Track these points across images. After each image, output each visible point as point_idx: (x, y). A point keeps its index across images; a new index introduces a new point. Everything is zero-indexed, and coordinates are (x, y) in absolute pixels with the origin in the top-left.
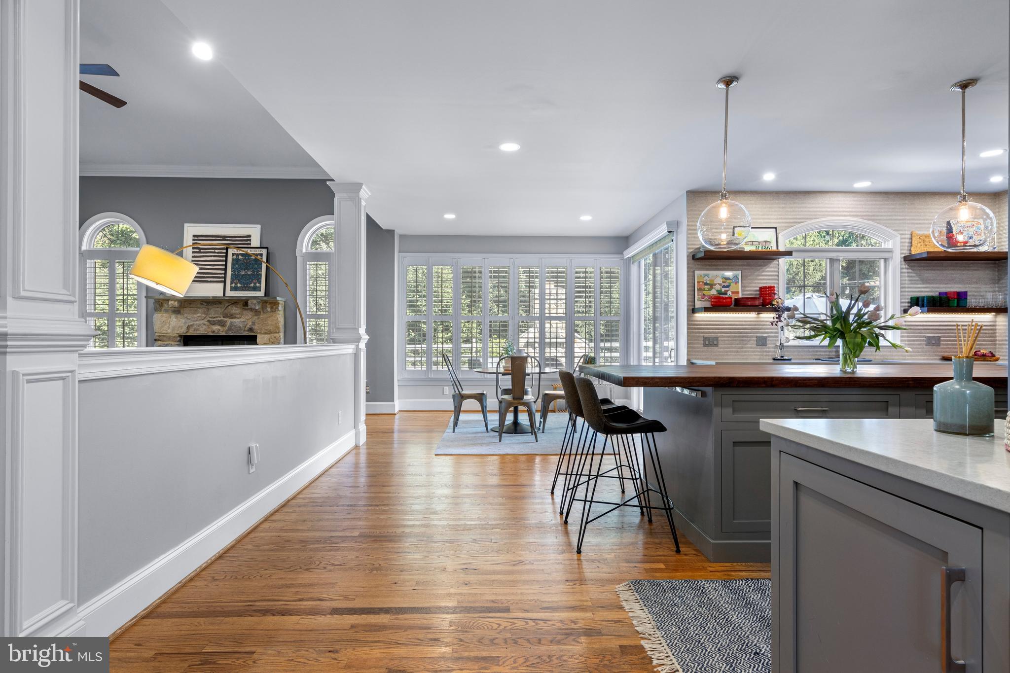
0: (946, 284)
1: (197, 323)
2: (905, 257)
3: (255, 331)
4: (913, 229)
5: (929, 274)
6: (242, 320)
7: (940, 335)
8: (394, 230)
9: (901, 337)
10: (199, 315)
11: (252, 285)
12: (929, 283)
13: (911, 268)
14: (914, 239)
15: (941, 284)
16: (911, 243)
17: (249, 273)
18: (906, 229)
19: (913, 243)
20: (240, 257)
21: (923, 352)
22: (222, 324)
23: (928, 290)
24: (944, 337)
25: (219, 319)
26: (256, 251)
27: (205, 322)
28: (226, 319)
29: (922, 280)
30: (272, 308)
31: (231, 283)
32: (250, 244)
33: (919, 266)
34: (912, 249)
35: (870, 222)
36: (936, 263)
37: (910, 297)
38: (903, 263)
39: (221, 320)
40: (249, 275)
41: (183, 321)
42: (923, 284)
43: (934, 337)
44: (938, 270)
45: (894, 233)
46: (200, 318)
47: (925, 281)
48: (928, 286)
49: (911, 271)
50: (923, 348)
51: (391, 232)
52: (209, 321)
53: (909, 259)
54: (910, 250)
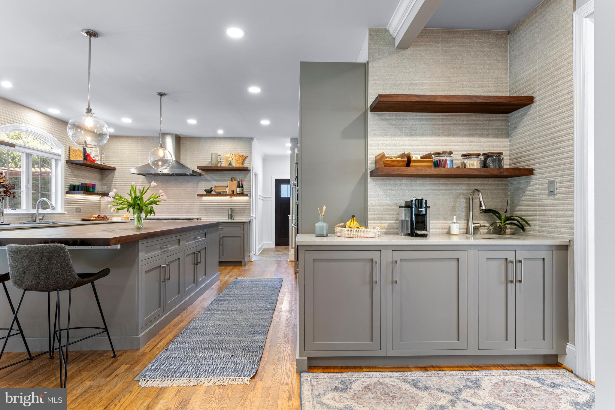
0: (83, 179)
2: (67, 161)
4: (71, 146)
5: (77, 172)
7: (81, 207)
9: (65, 208)
12: (77, 178)
13: (69, 167)
14: (71, 151)
15: (81, 178)
16: (70, 153)
18: (67, 144)
19: (71, 153)
21: (74, 216)
23: (76, 181)
24: (82, 208)
29: (74, 175)
33: (73, 167)
34: (70, 157)
35: (50, 135)
36: (79, 167)
37: (69, 185)
38: (66, 164)
42: (74, 177)
43: (79, 208)
44: (80, 171)
45: (62, 145)
47: (75, 176)
48: (76, 179)
49: (69, 169)
50: (74, 214)
53: (69, 162)
54: (69, 157)
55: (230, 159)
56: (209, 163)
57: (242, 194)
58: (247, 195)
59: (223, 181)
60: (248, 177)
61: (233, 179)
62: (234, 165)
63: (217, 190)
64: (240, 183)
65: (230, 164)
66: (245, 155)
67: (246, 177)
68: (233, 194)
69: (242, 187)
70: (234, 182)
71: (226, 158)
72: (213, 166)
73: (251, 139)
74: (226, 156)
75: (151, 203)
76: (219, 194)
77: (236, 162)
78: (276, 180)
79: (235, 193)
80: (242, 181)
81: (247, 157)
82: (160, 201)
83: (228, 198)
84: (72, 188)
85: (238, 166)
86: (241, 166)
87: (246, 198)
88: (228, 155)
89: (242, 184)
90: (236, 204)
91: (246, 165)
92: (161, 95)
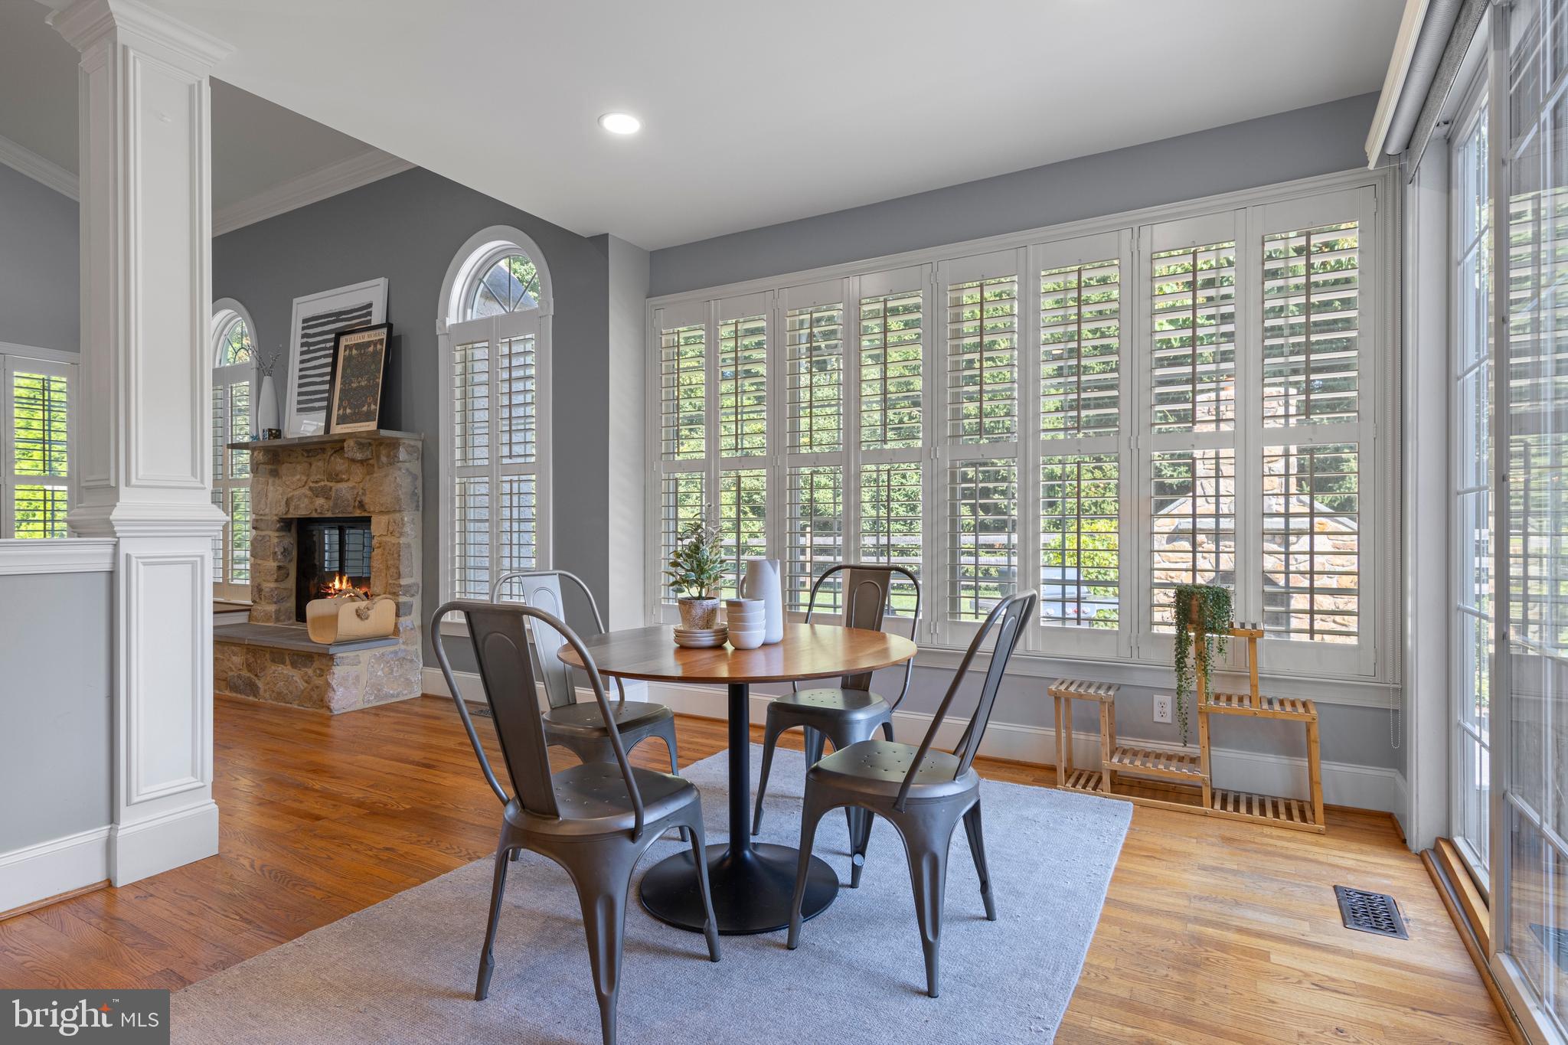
1: (296, 493)
3: (367, 507)
6: (350, 484)
8: (607, 234)
10: (298, 477)
11: (365, 409)
17: (363, 384)
20: (354, 352)
22: (325, 493)
25: (322, 483)
26: (375, 335)
27: (306, 491)
28: (331, 484)
30: (388, 456)
31: (339, 409)
32: (369, 321)
39: (325, 485)
40: (362, 388)
41: (280, 490)
46: (300, 485)
51: (600, 242)
52: (311, 489)
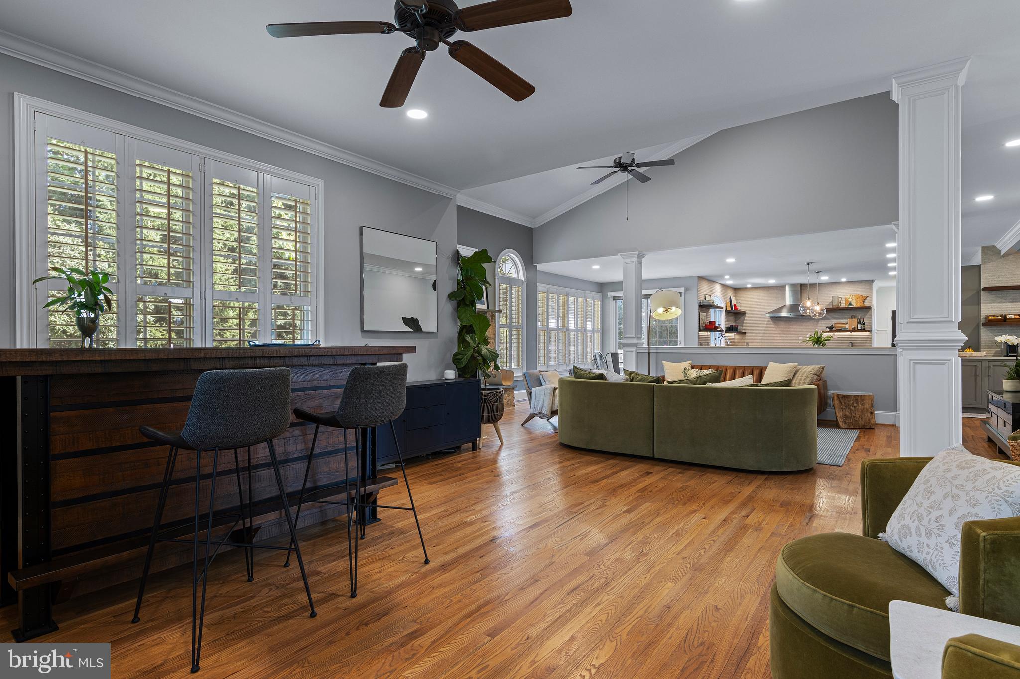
4: (726, 299)
5: (729, 318)
7: (730, 341)
12: (730, 322)
13: (726, 315)
14: (726, 303)
16: (726, 305)
23: (728, 324)
24: (731, 343)
36: (729, 314)
47: (728, 321)
53: (726, 311)
54: (726, 308)
55: (850, 300)
56: (829, 304)
57: (863, 330)
58: (869, 331)
59: (842, 319)
60: (868, 315)
61: (853, 317)
62: (854, 305)
63: (837, 327)
64: (861, 320)
65: (850, 304)
66: (865, 295)
67: (866, 315)
68: (855, 330)
69: (864, 324)
70: (854, 319)
71: (846, 300)
72: (834, 307)
73: (872, 281)
74: (846, 297)
75: (827, 340)
76: (840, 330)
77: (857, 302)
78: (892, 311)
79: (856, 329)
80: (863, 319)
81: (868, 297)
82: (830, 340)
83: (848, 333)
84: (728, 329)
85: (858, 306)
86: (861, 306)
87: (868, 333)
88: (849, 296)
89: (863, 321)
90: (856, 338)
91: (867, 304)
92: (818, 272)
